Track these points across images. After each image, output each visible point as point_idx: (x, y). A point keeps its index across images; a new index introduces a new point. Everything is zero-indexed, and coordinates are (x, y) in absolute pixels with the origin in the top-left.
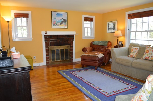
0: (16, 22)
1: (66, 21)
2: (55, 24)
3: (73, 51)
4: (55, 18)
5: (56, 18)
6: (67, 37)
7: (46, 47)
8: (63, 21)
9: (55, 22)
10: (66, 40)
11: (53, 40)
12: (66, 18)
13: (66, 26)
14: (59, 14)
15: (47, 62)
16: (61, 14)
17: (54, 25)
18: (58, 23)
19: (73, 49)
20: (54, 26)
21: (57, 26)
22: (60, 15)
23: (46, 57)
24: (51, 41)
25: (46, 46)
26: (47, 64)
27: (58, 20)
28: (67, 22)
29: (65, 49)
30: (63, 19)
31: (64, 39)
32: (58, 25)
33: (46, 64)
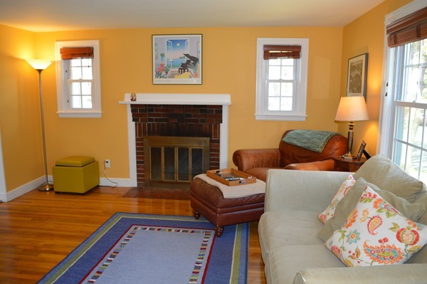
0: (68, 71)
1: (196, 60)
2: (164, 73)
3: (218, 155)
4: (163, 55)
5: (166, 55)
6: (201, 111)
7: (136, 139)
8: (188, 62)
9: (162, 65)
10: (197, 121)
11: (156, 120)
12: (198, 52)
13: (196, 76)
14: (174, 42)
15: (138, 180)
16: (183, 42)
17: (159, 75)
18: (171, 70)
19: (218, 151)
20: (159, 79)
21: (170, 77)
22: (178, 44)
23: (138, 167)
24: (151, 120)
25: (136, 136)
26: (138, 184)
27: (171, 60)
28: (199, 65)
29: (193, 149)
30: (187, 55)
31: (190, 116)
32: (172, 76)
33: (136, 186)
